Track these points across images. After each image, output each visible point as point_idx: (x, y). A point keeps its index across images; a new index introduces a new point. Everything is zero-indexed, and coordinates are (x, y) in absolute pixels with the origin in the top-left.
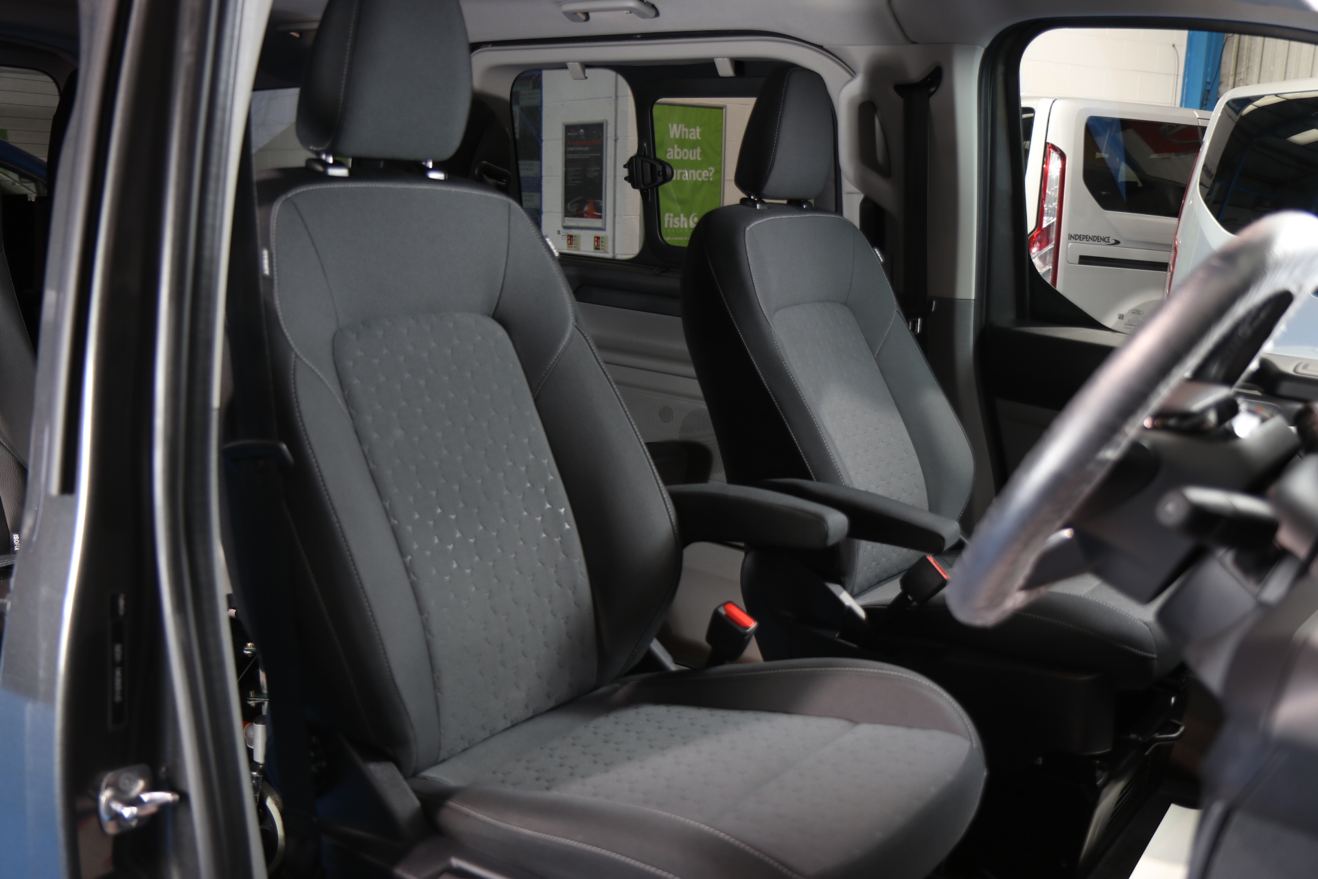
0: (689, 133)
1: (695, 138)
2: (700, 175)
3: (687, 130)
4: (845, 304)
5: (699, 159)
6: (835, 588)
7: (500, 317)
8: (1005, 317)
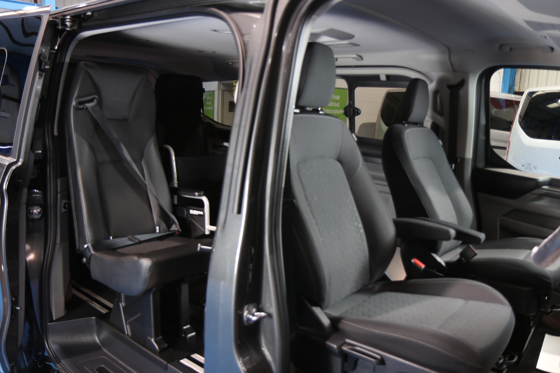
0: (336, 97)
1: (338, 99)
2: (339, 112)
3: (335, 96)
4: (430, 159)
5: (339, 106)
6: (434, 255)
7: (340, 160)
8: (481, 165)
